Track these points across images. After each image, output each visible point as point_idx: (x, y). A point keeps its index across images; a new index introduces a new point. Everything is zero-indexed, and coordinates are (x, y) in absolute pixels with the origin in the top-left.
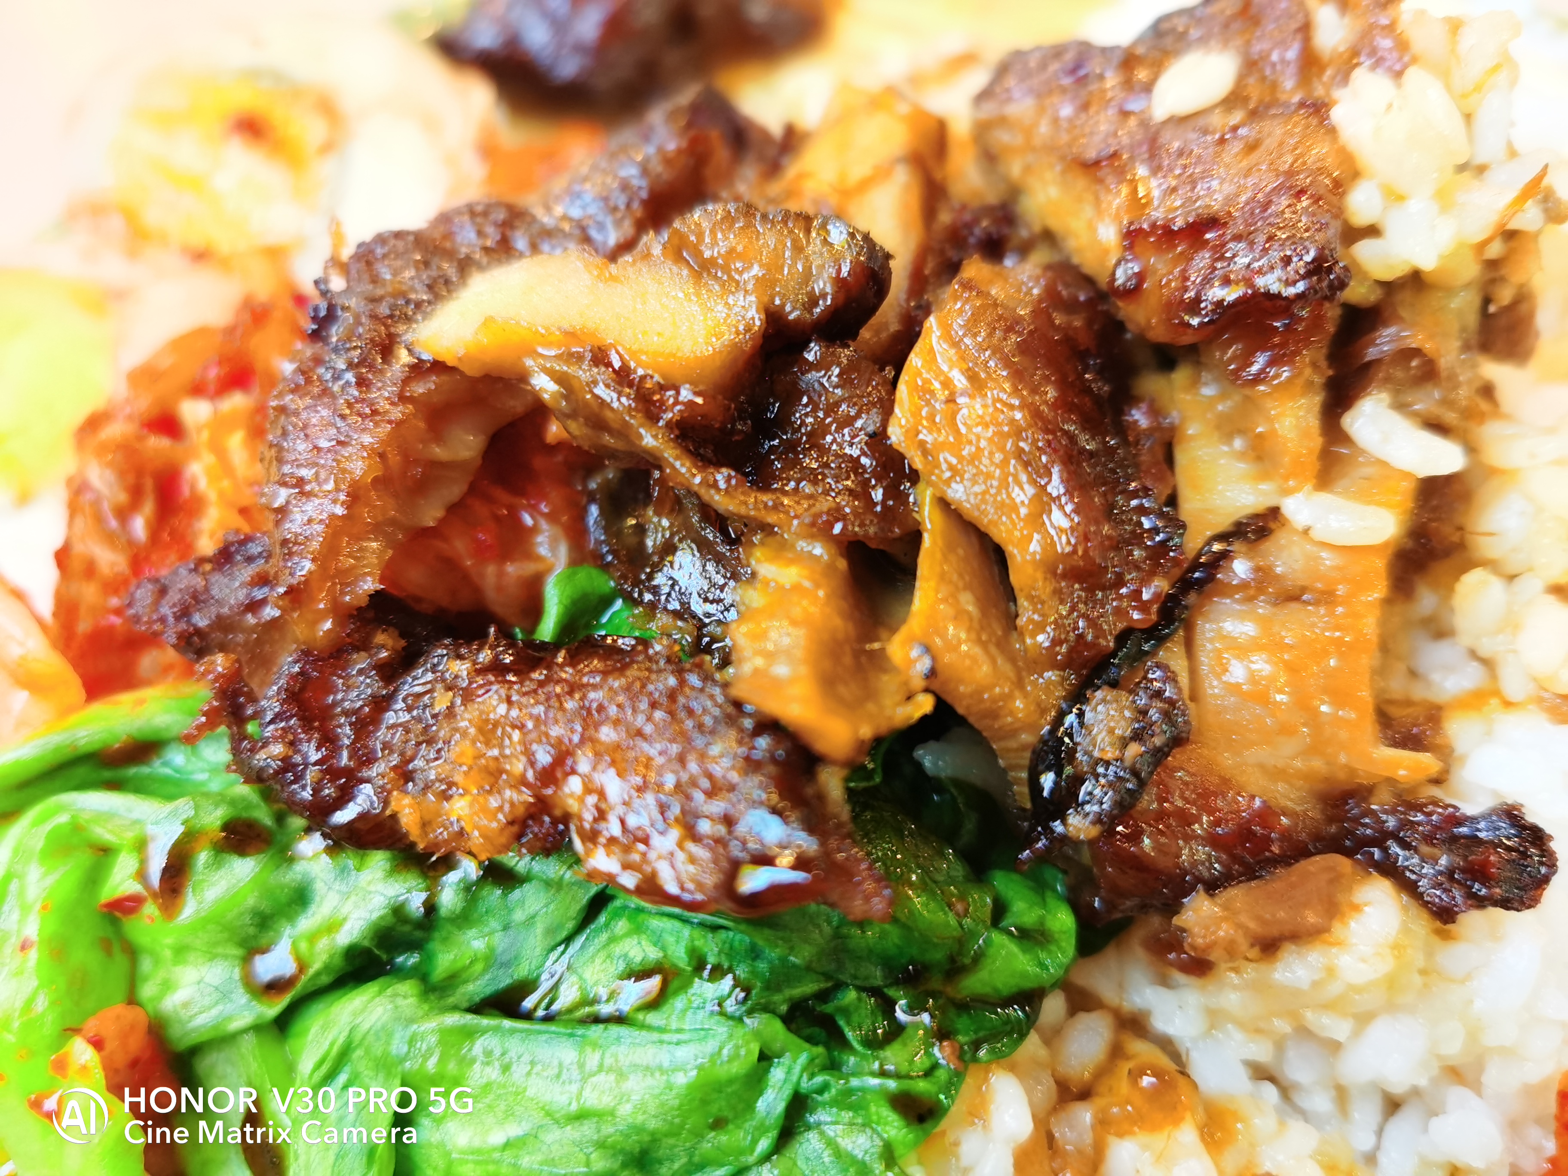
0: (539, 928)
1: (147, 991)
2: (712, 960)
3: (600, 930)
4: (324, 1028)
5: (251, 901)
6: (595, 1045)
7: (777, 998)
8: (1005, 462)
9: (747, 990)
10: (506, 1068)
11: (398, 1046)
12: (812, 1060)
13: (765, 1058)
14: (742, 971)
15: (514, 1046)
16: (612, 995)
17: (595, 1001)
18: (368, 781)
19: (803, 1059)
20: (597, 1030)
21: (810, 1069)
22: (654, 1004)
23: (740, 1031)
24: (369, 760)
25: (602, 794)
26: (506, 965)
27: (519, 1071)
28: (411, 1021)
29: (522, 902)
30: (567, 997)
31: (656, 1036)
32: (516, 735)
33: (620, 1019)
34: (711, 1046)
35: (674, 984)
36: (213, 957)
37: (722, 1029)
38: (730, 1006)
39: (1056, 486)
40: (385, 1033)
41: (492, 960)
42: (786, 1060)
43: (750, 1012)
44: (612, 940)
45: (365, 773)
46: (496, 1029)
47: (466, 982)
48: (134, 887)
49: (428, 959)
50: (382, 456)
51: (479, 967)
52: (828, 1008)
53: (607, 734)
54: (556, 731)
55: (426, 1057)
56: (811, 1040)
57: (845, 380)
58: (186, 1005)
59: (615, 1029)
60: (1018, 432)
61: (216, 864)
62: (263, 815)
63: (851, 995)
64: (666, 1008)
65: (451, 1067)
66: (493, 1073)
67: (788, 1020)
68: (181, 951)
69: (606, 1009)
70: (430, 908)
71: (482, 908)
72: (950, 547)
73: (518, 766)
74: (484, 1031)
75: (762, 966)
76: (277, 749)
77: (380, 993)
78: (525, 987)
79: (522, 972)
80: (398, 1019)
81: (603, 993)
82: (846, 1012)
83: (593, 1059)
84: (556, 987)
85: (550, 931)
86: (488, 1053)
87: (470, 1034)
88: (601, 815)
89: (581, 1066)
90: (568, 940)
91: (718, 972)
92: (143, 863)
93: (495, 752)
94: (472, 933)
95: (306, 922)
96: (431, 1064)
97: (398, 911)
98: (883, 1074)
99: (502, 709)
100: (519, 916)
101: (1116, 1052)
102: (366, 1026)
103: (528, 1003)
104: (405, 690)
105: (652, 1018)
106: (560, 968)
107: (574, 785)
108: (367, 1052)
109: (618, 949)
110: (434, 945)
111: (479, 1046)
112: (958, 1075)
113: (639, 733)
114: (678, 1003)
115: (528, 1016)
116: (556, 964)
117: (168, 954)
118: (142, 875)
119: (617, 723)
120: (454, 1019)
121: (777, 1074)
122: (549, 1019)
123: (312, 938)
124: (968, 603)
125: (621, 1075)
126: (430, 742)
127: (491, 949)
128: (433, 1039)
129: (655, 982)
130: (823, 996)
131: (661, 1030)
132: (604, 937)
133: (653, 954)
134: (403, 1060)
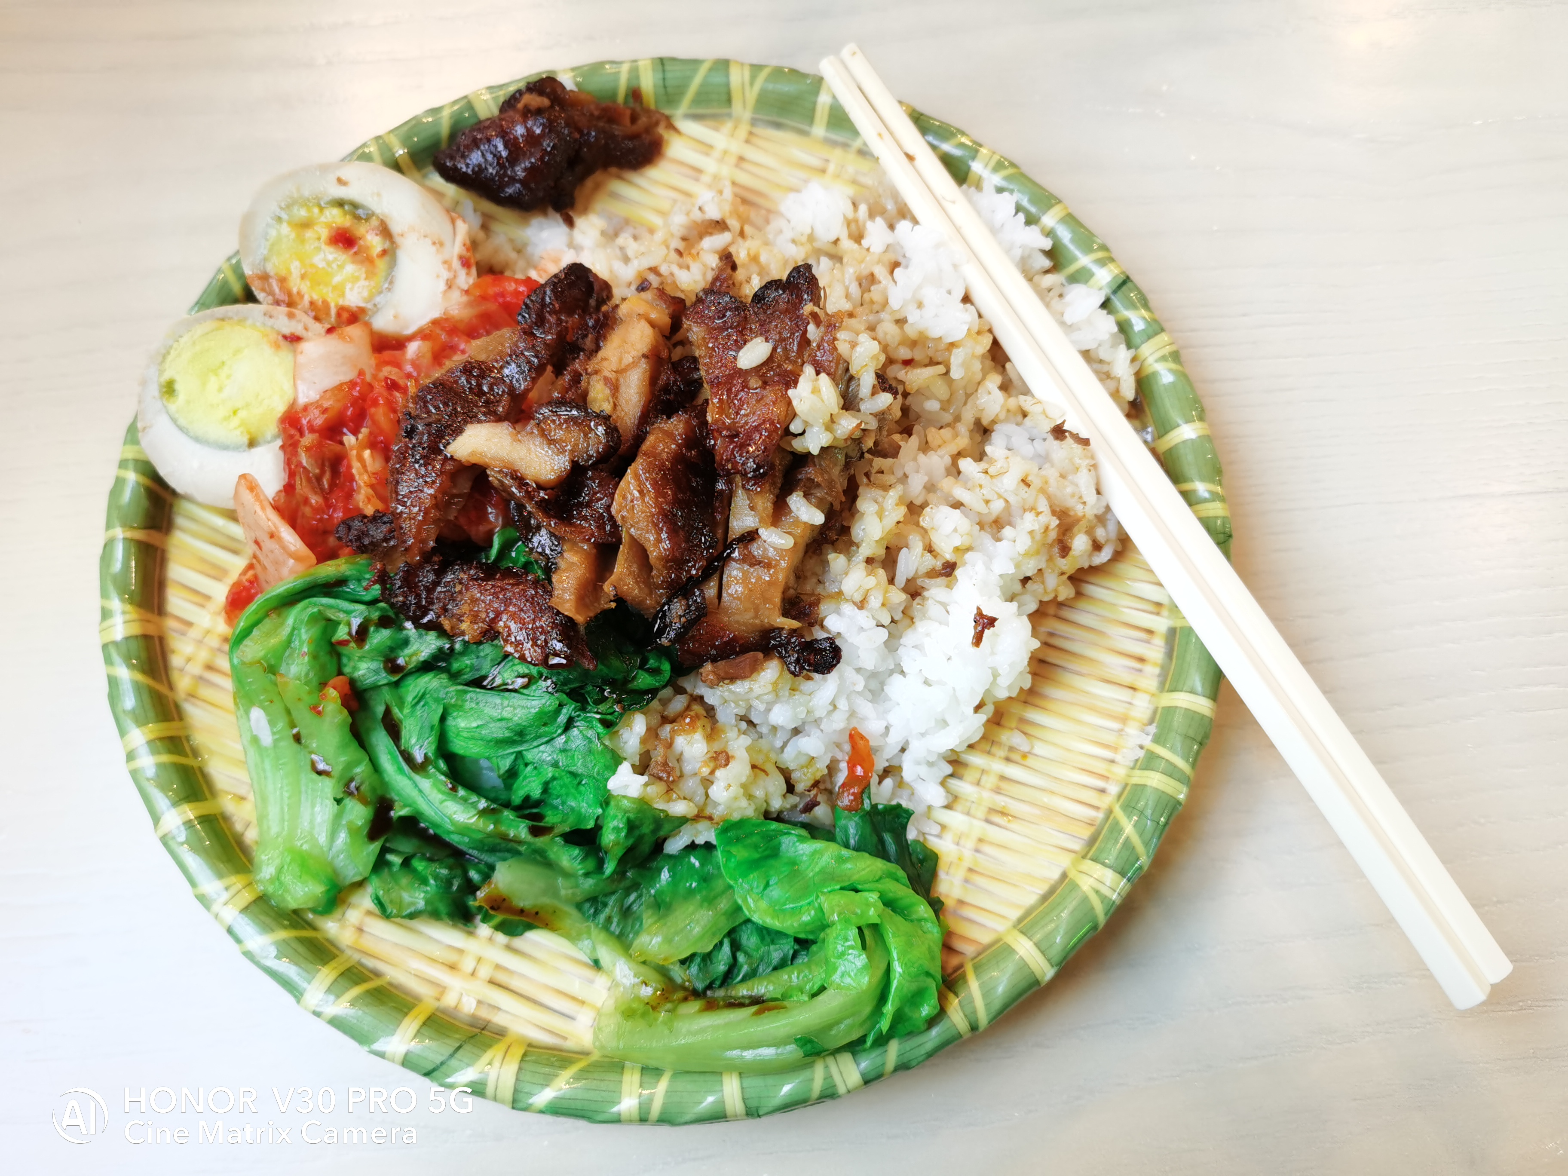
0: (489, 658)
1: (347, 670)
2: (545, 675)
3: (509, 661)
4: (415, 686)
5: (389, 643)
6: (507, 699)
7: (566, 688)
8: (648, 526)
9: (556, 685)
10: (477, 704)
11: (442, 694)
12: (575, 707)
13: (561, 705)
14: (554, 679)
15: (480, 697)
16: (513, 682)
17: (507, 684)
18: (432, 610)
19: (573, 706)
20: (507, 694)
21: (575, 710)
22: (526, 686)
23: (553, 697)
24: (433, 603)
25: (510, 629)
26: (478, 670)
27: (481, 705)
28: (446, 687)
29: (483, 649)
30: (498, 681)
31: (526, 697)
32: (483, 605)
33: (515, 691)
34: (543, 701)
35: (533, 681)
36: (372, 660)
37: (547, 696)
38: (550, 689)
39: (664, 536)
40: (436, 690)
41: (473, 668)
42: (567, 706)
43: (556, 692)
44: (514, 665)
45: (431, 607)
46: (474, 692)
47: (463, 674)
48: (347, 637)
49: (450, 664)
50: (436, 498)
51: (468, 670)
52: (583, 691)
53: (511, 609)
54: (496, 605)
55: (451, 699)
56: (576, 701)
57: (599, 485)
58: (363, 676)
59: (513, 694)
60: (653, 515)
61: (376, 631)
62: (391, 614)
63: (590, 688)
64: (530, 688)
65: (460, 703)
66: (473, 705)
67: (568, 694)
68: (361, 658)
69: (510, 687)
70: (452, 649)
71: (469, 650)
72: (630, 548)
73: (483, 615)
74: (470, 692)
75: (561, 678)
76: (401, 599)
77: (435, 677)
78: (485, 677)
79: (483, 673)
80: (441, 686)
81: (510, 682)
82: (589, 693)
83: (506, 703)
84: (494, 679)
85: (492, 660)
86: (471, 698)
87: (466, 692)
88: (509, 635)
89: (502, 704)
90: (499, 664)
91: (546, 679)
92: (350, 629)
93: (476, 609)
94: (465, 658)
95: (408, 651)
96: (453, 701)
97: (441, 649)
98: (598, 713)
99: (479, 595)
100: (482, 654)
101: (688, 708)
102: (430, 688)
103: (485, 683)
104: (444, 580)
105: (525, 691)
106: (495, 673)
107: (501, 624)
108: (431, 696)
109: (515, 668)
110: (452, 660)
111: (468, 696)
112: (621, 715)
113: (522, 610)
114: (534, 687)
115: (484, 687)
116: (495, 671)
117: (356, 658)
118: (350, 634)
119: (515, 605)
120: (460, 687)
121: (564, 711)
122: (492, 689)
123: (411, 656)
124: (635, 568)
125: (515, 708)
126: (454, 600)
127: (473, 664)
128: (454, 693)
129: (526, 680)
130: (582, 687)
131: (528, 695)
132: (511, 664)
133: (527, 671)
134: (444, 699)
